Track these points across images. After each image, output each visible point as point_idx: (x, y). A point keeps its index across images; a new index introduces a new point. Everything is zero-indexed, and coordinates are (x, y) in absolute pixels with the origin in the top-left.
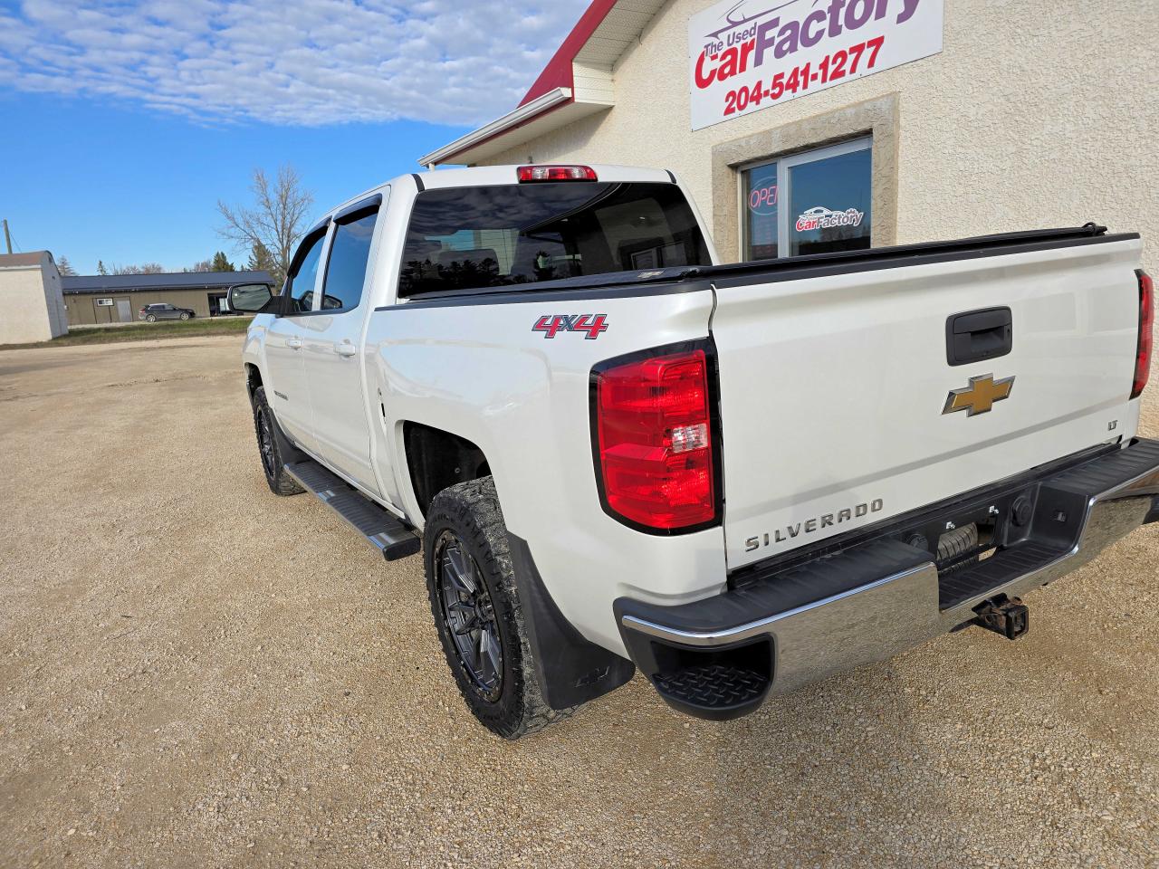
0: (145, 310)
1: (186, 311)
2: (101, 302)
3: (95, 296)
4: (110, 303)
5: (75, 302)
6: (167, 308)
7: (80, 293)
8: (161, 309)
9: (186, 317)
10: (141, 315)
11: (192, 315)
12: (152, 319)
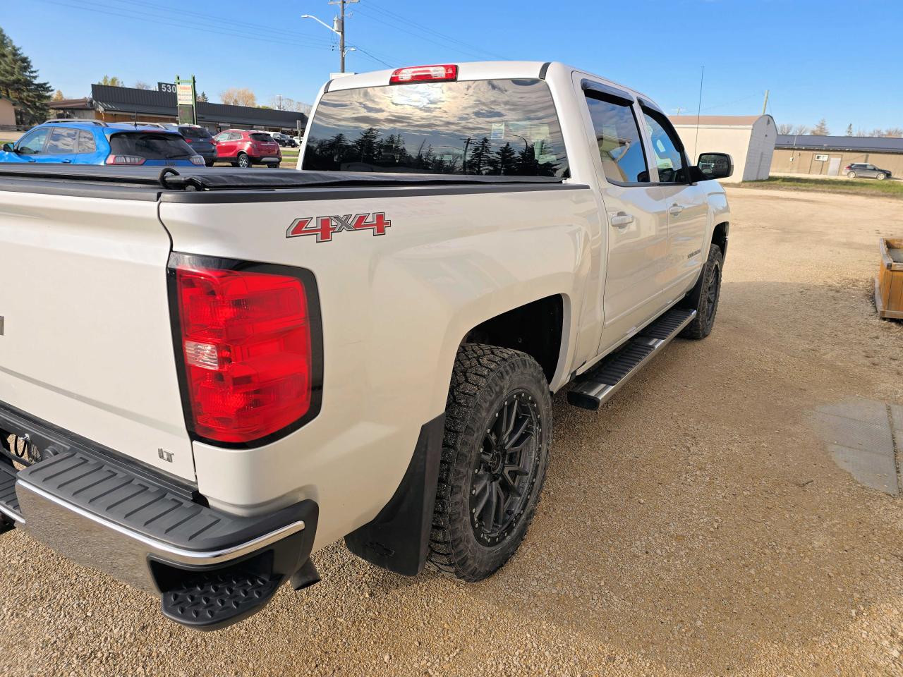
0: (850, 167)
1: (884, 172)
2: (818, 157)
3: (815, 152)
4: (826, 158)
5: (800, 155)
6: (868, 167)
7: (806, 150)
8: (863, 168)
9: (882, 177)
10: (845, 171)
11: (888, 175)
12: (852, 175)
